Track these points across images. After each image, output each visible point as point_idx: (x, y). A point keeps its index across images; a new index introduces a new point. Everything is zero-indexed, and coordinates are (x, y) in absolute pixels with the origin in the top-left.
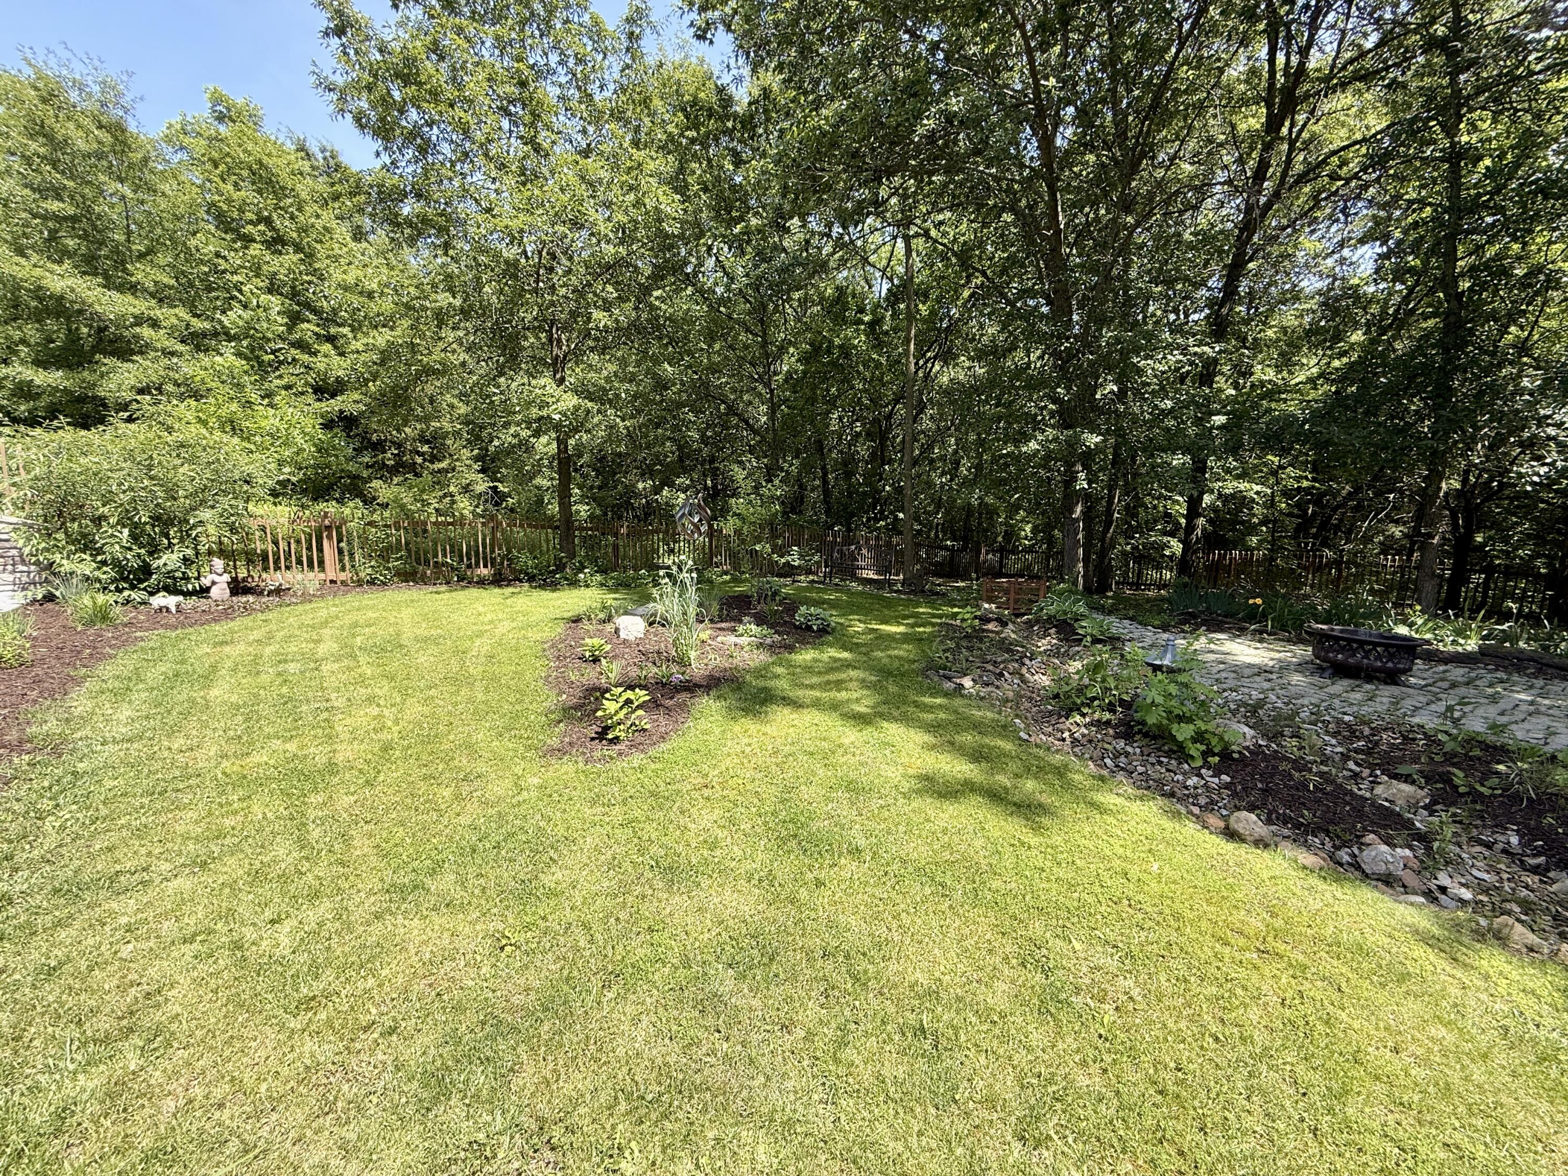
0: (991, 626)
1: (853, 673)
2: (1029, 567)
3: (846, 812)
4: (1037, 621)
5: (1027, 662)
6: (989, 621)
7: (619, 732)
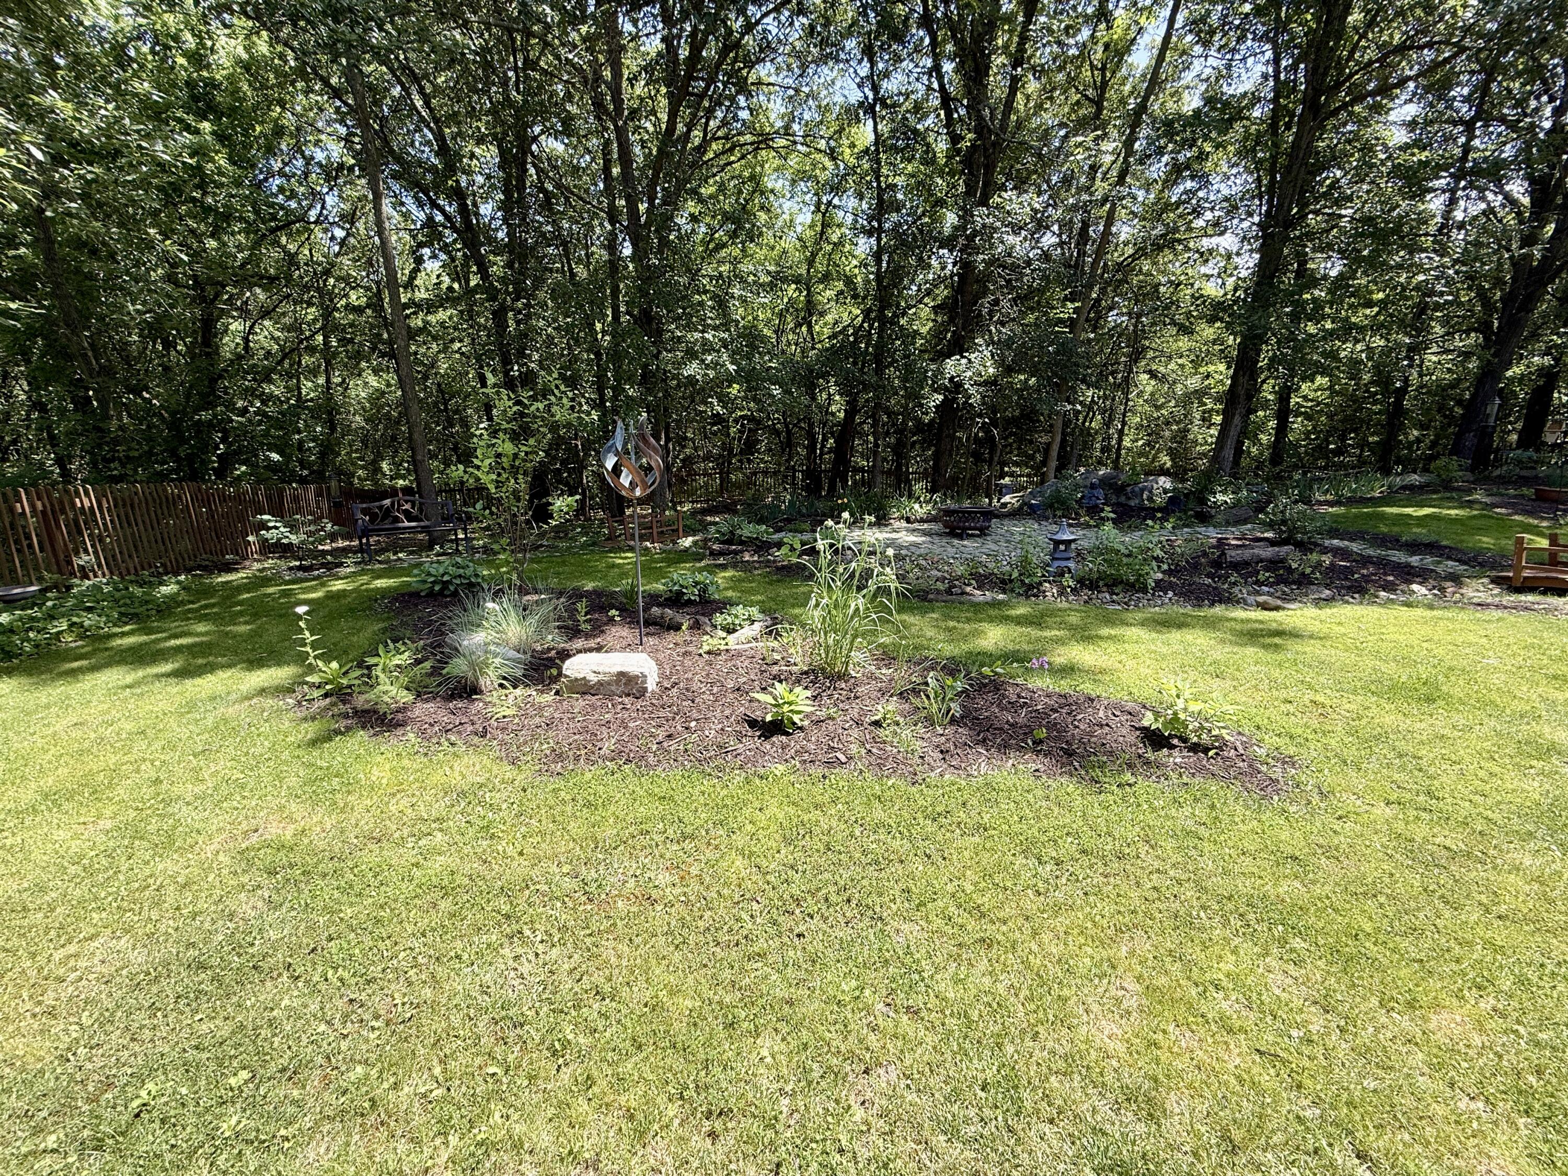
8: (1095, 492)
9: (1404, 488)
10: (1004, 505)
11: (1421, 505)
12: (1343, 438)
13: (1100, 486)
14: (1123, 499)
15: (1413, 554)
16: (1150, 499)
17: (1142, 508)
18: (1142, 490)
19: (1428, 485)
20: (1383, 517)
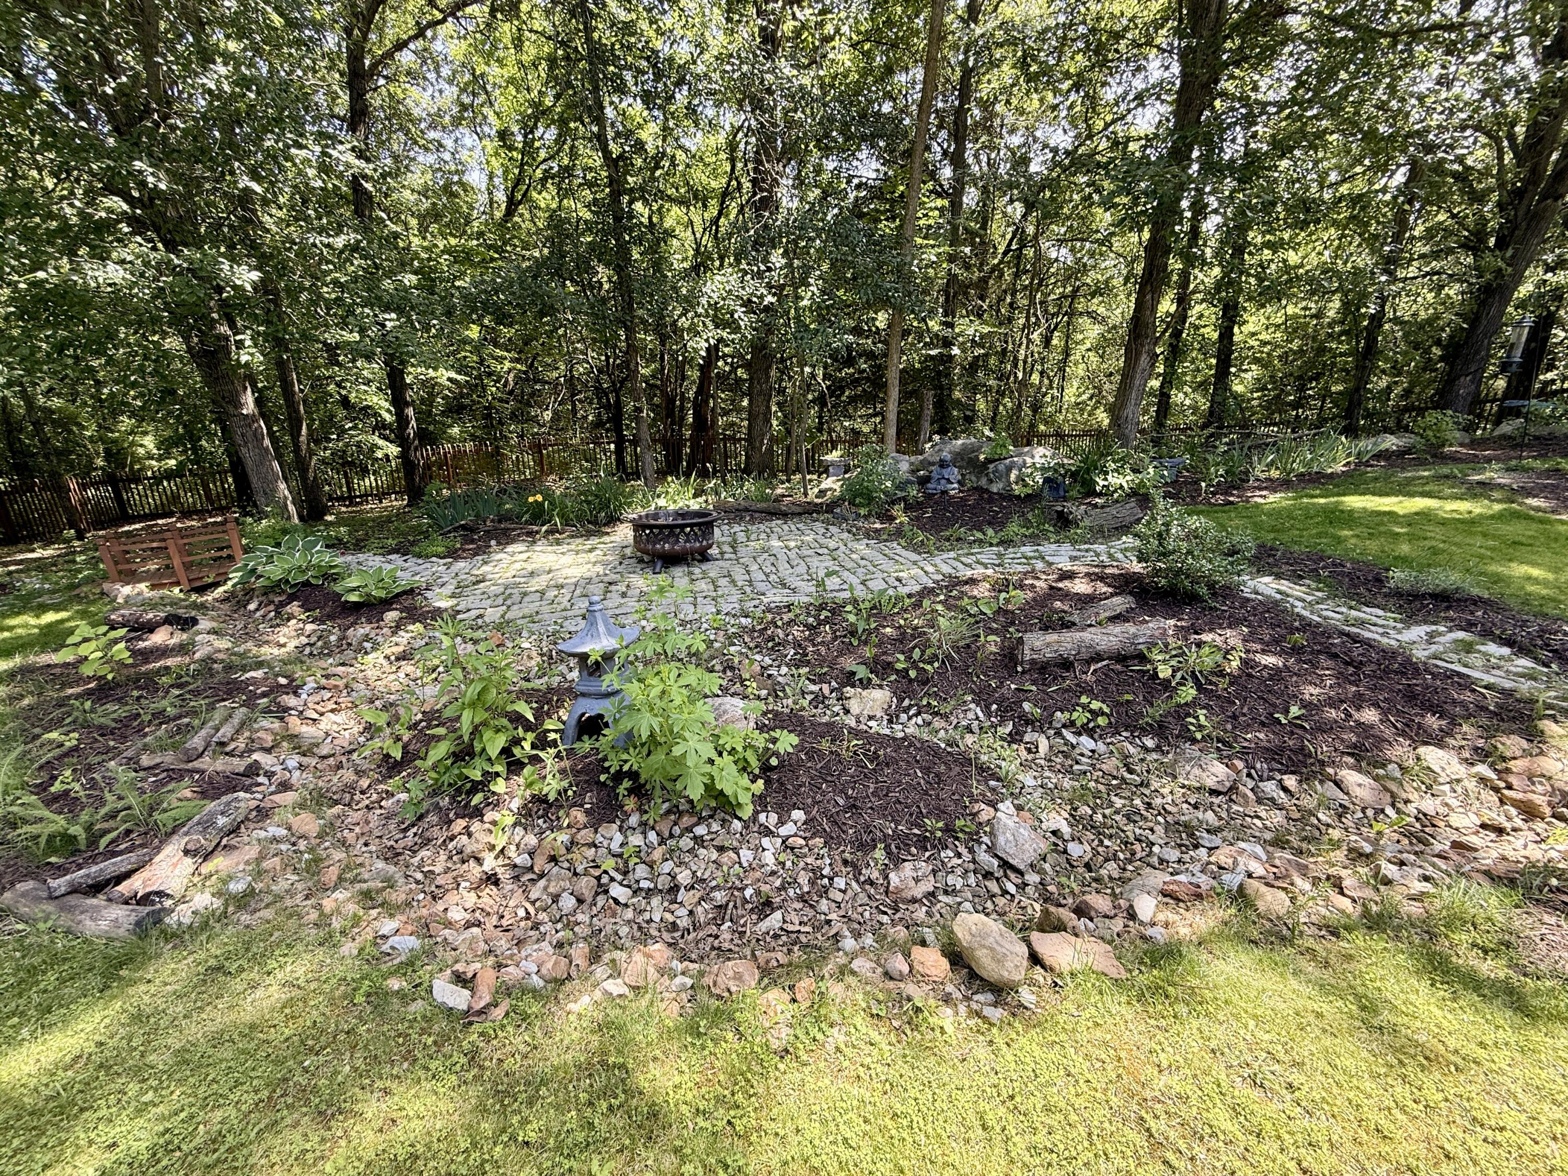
0: (160, 637)
2: (175, 498)
4: (249, 593)
5: (290, 700)
6: (151, 628)
8: (946, 473)
9: (1378, 456)
10: (822, 493)
11: (1405, 490)
12: (1302, 388)
13: (954, 463)
14: (983, 482)
15: (1410, 619)
16: (1021, 479)
17: (1008, 496)
18: (1009, 469)
19: (1408, 451)
20: (1349, 518)
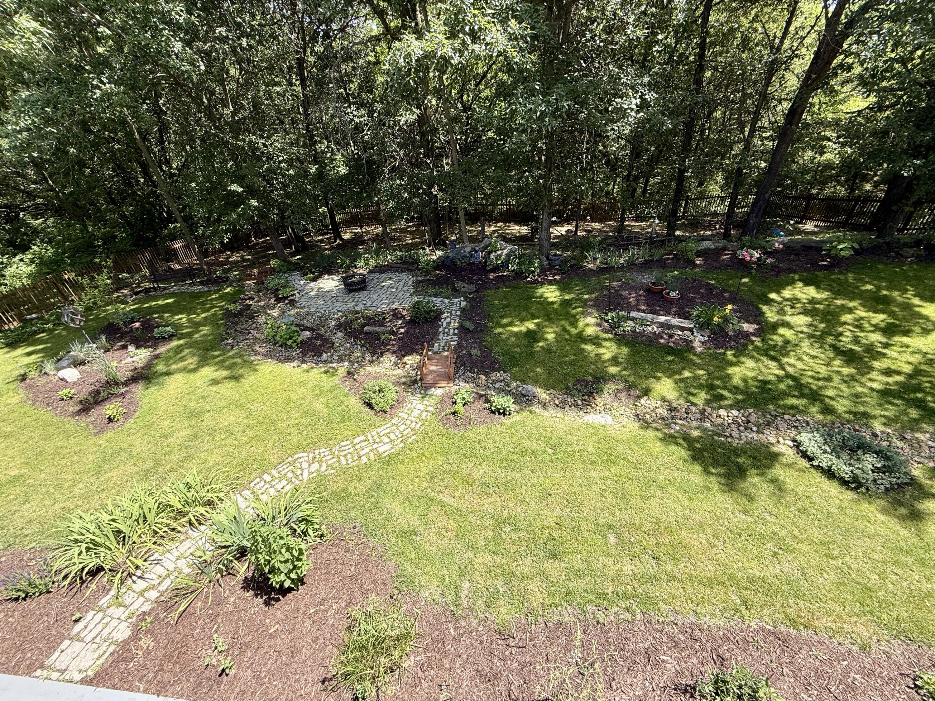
1: (187, 351)
3: (204, 404)
7: (118, 417)
